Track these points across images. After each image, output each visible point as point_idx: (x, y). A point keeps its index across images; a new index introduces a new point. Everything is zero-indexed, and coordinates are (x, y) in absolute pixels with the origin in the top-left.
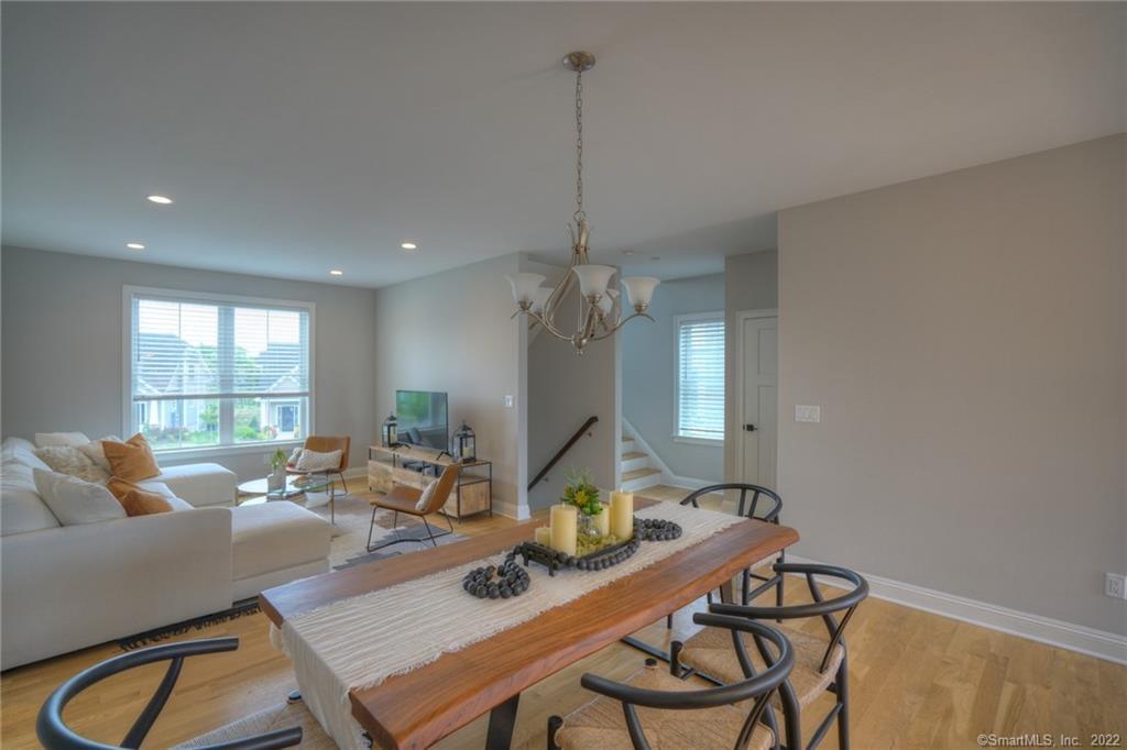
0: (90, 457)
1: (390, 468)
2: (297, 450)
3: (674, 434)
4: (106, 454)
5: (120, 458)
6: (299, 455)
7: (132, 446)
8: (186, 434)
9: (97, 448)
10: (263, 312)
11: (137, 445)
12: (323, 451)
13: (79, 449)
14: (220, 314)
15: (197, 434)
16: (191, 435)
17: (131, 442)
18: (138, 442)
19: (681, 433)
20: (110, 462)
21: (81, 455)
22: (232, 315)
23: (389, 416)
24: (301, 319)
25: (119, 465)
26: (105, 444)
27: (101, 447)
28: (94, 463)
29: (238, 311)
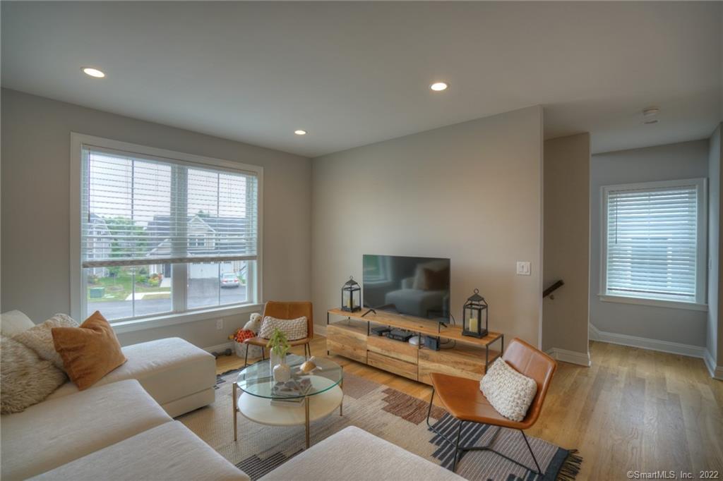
0: (34, 350)
1: (363, 337)
2: (254, 316)
3: (600, 294)
4: (57, 347)
5: (75, 349)
6: (259, 321)
7: (91, 332)
8: (96, 280)
9: (42, 336)
10: (213, 175)
11: (96, 329)
12: (284, 318)
13: (16, 339)
14: (173, 173)
15: (103, 279)
16: (99, 280)
17: (88, 324)
18: (97, 324)
19: (608, 293)
20: (63, 356)
21: (21, 350)
22: (186, 174)
23: (349, 280)
24: (248, 182)
25: (74, 360)
26: (56, 333)
27: (50, 335)
28: (41, 359)
29: (191, 171)
